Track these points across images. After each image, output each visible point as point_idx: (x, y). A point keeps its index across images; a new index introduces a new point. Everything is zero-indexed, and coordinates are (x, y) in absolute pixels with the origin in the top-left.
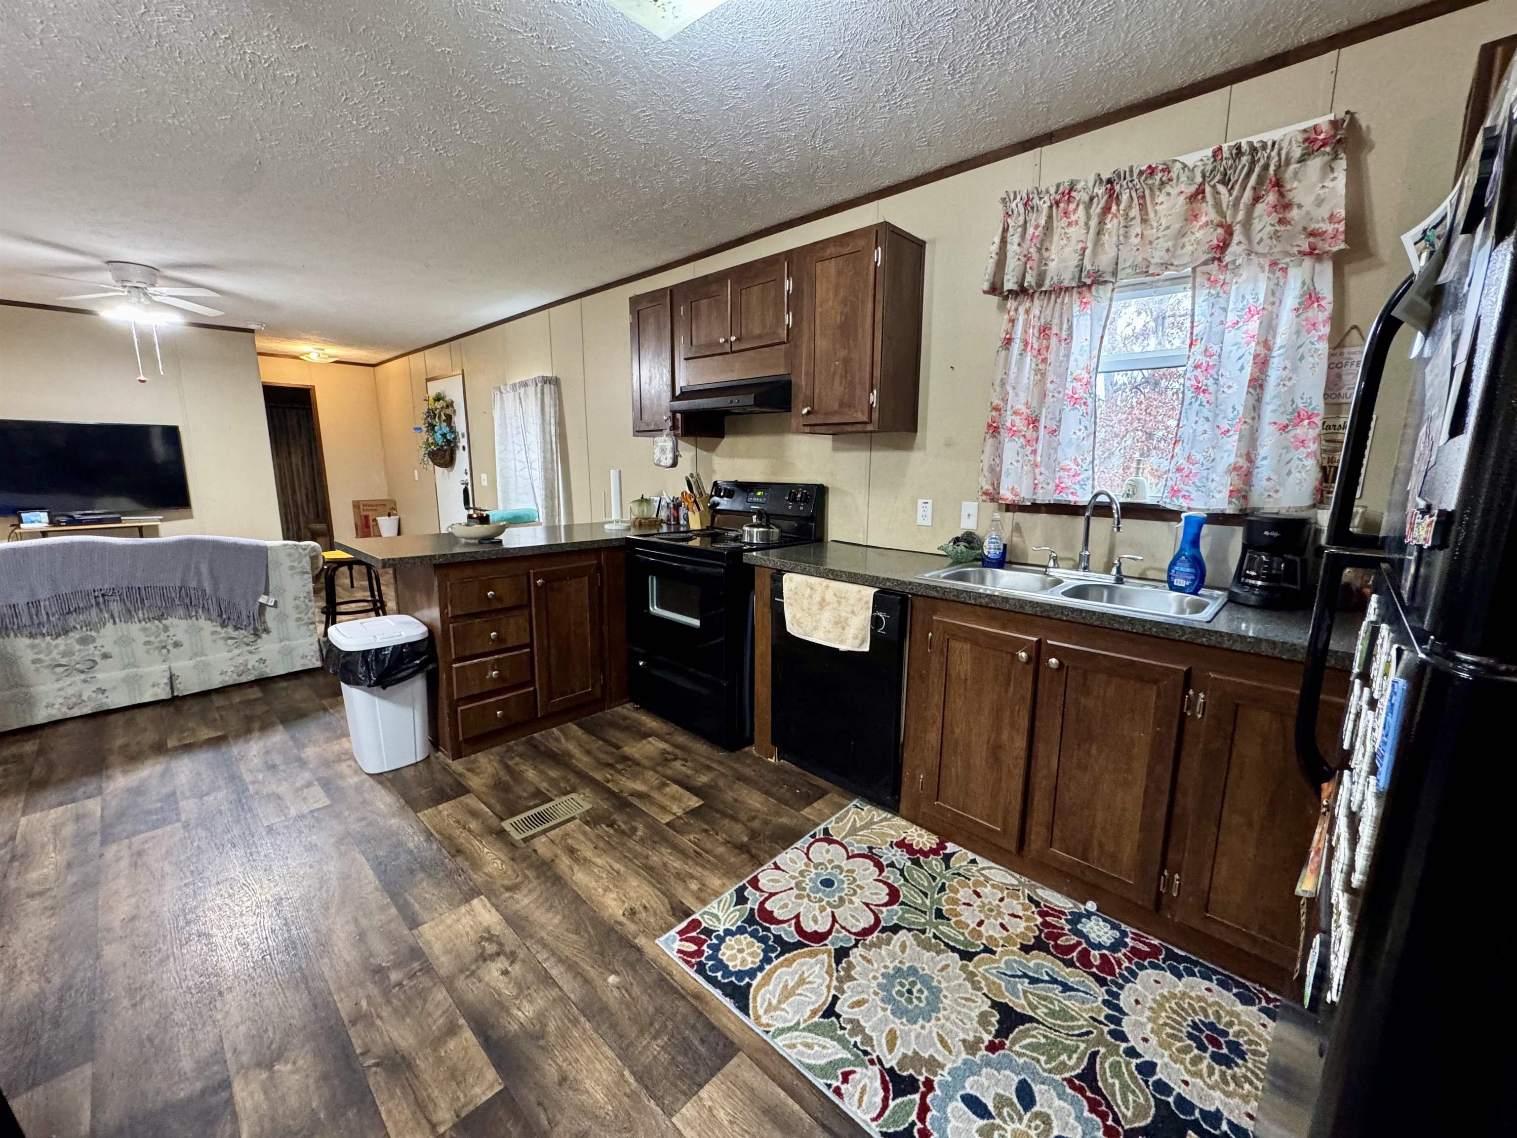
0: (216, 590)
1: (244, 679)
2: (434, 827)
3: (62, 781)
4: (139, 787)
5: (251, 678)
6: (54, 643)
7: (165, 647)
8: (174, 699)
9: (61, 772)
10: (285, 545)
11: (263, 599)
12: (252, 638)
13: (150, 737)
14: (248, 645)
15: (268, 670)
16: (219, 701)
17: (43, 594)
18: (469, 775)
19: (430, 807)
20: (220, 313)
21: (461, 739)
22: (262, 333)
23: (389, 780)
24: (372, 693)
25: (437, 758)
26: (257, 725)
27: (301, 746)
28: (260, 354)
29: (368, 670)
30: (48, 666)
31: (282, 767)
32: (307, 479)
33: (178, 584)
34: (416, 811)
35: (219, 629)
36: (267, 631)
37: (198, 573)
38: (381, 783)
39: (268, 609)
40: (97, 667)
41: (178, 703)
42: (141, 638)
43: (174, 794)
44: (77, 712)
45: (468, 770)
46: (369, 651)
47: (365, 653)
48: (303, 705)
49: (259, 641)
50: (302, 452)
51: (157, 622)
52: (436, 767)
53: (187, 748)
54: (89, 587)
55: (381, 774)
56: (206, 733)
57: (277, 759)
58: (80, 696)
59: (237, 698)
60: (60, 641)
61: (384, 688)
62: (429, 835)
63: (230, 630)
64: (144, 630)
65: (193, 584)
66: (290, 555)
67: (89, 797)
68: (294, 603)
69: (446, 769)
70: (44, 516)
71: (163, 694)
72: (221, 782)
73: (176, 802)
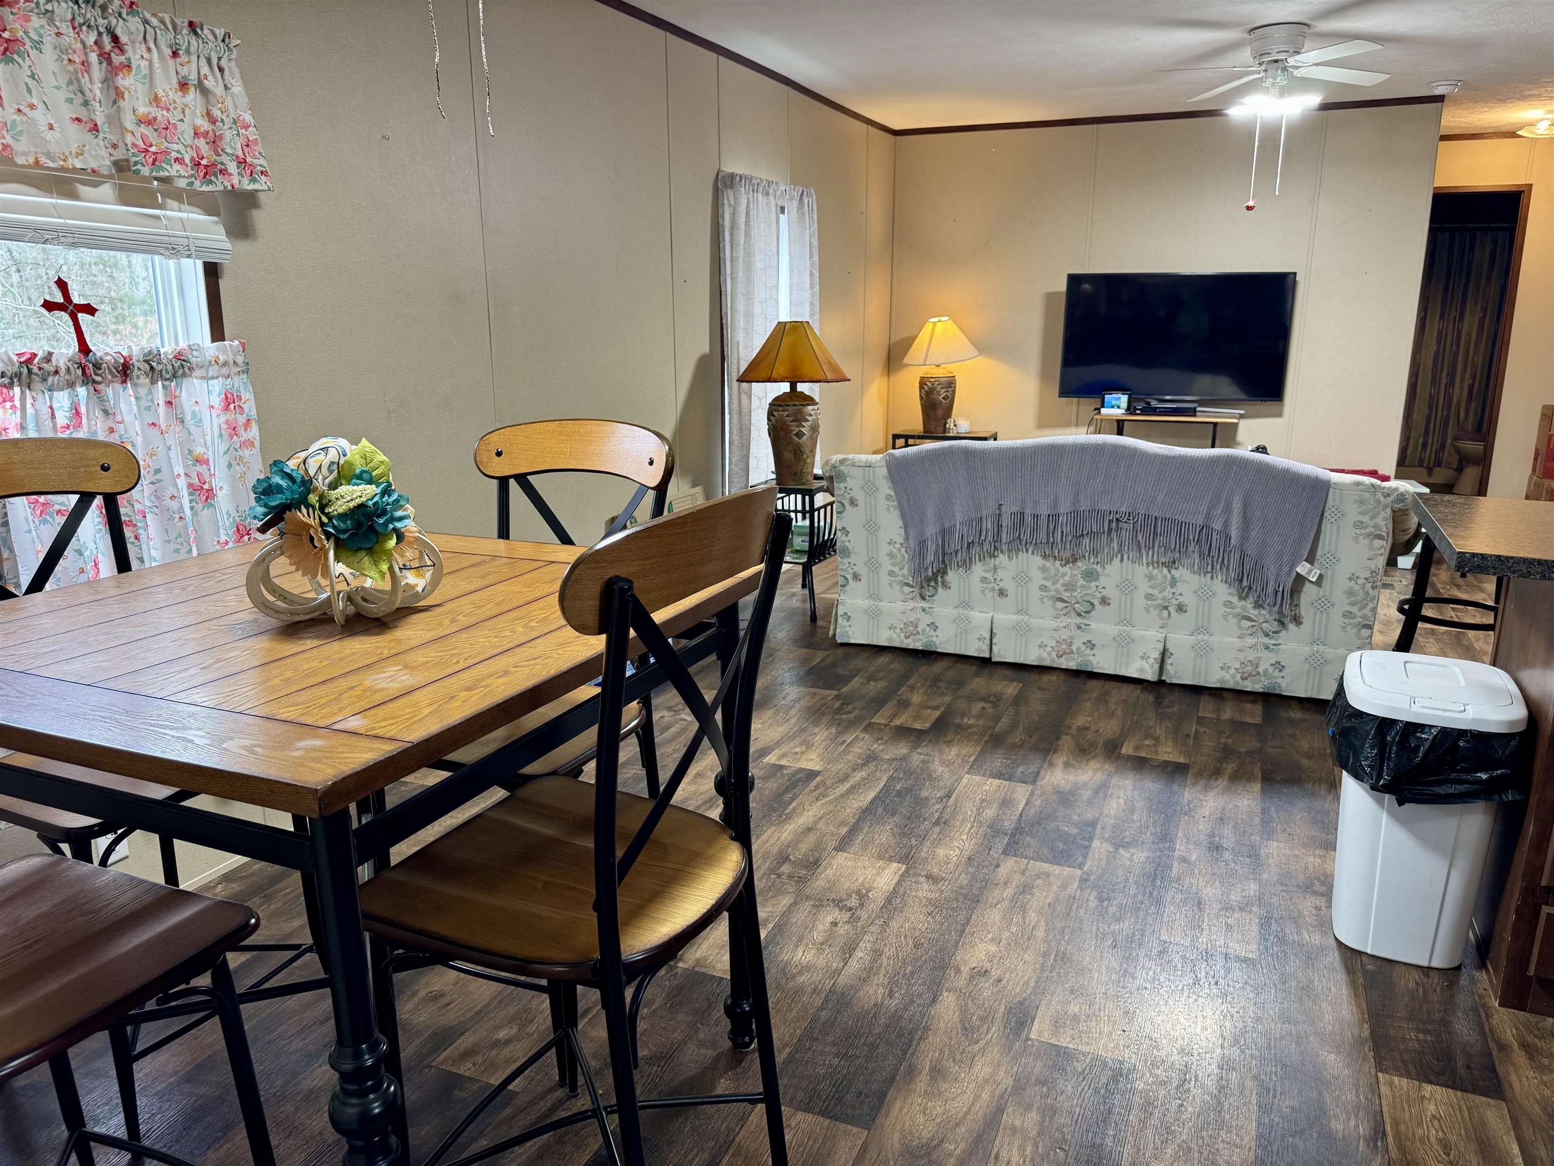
0: (1244, 538)
1: (1249, 686)
2: (1396, 1123)
3: (1014, 746)
4: (1071, 793)
5: (1258, 688)
6: (1062, 570)
7: (1166, 608)
8: (1161, 683)
9: (1018, 736)
10: (1358, 484)
11: (1302, 568)
12: (1275, 626)
13: (1110, 728)
14: (1267, 635)
15: (1283, 684)
16: (1206, 708)
17: (1064, 508)
18: (1520, 1056)
19: (1409, 1076)
20: (1382, 77)
21: (1531, 972)
22: (1458, 101)
23: (1365, 972)
24: (1380, 803)
25: (1473, 981)
26: (1230, 767)
27: (1269, 834)
28: (1444, 138)
29: (1382, 756)
30: (1052, 597)
31: (1227, 855)
32: (1479, 360)
33: (1200, 521)
34: (1380, 1066)
35: (1235, 600)
36: (1297, 620)
37: (1228, 509)
38: (1349, 970)
39: (1307, 584)
40: (1093, 613)
41: (1164, 691)
42: (1144, 587)
43: (1093, 824)
44: (1064, 663)
45: (1525, 1046)
46: (1394, 722)
47: (1385, 724)
48: (1305, 762)
49: (1283, 633)
50: (1485, 310)
51: (1165, 570)
52: (1463, 1000)
53: (1140, 764)
54: (1104, 506)
55: (1360, 953)
56: (1168, 753)
57: (1228, 837)
58: (1071, 644)
59: (1229, 712)
60: (1067, 569)
61: (1401, 803)
62: (1378, 1133)
63: (1249, 604)
64: (1150, 577)
65: (1217, 525)
66: (1361, 502)
67: (1024, 782)
68: (1346, 584)
69: (1480, 1012)
70: (1124, 399)
71: (1150, 674)
72: (1148, 837)
73: (1091, 839)
